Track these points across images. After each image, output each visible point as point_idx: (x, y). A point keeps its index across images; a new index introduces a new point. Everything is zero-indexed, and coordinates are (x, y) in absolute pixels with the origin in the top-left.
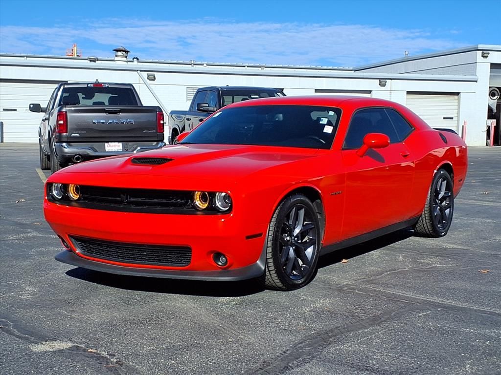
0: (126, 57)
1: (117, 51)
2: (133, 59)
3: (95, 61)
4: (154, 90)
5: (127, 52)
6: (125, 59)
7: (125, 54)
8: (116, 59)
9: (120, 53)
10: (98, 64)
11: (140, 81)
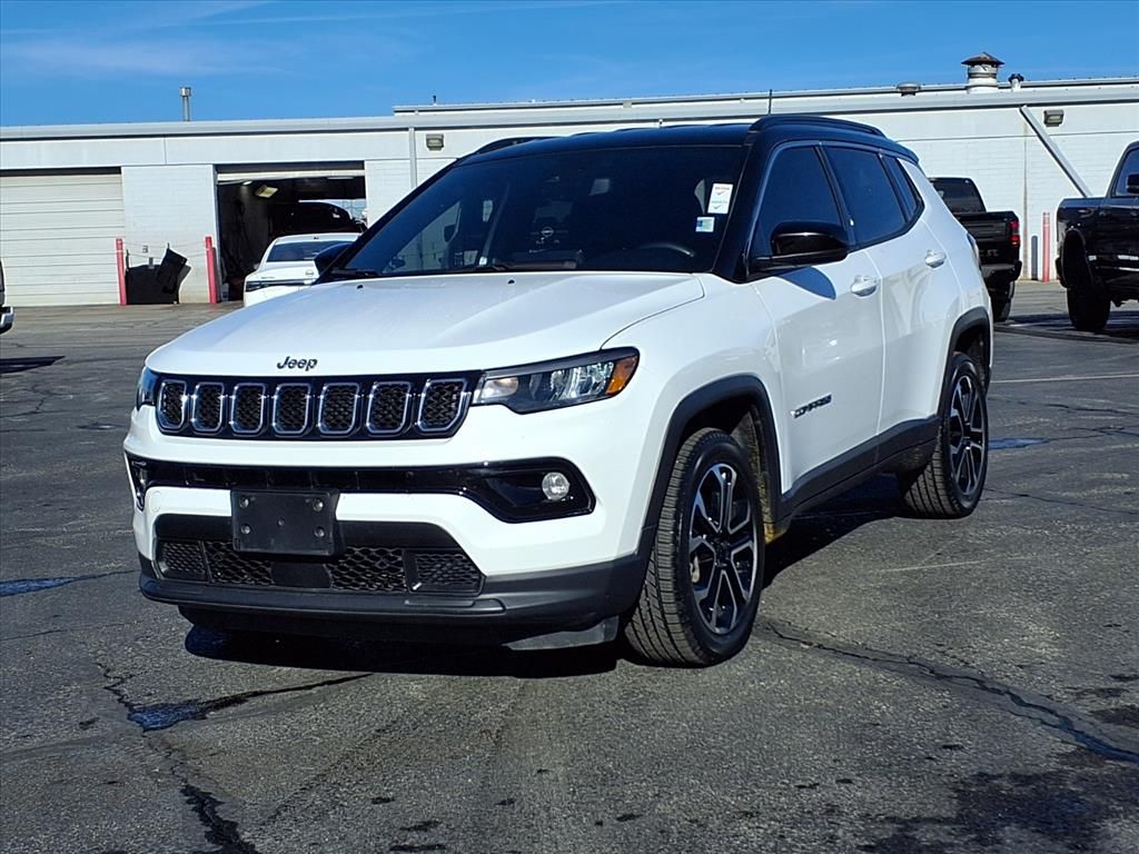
0: (994, 76)
1: (972, 63)
2: (1010, 80)
3: (914, 93)
4: (1060, 148)
5: (996, 64)
6: (991, 81)
7: (993, 70)
8: (973, 81)
9: (980, 69)
10: (920, 98)
11: (1026, 131)
